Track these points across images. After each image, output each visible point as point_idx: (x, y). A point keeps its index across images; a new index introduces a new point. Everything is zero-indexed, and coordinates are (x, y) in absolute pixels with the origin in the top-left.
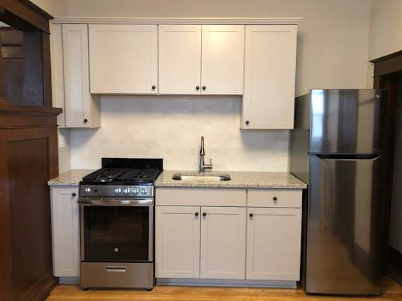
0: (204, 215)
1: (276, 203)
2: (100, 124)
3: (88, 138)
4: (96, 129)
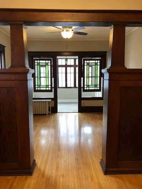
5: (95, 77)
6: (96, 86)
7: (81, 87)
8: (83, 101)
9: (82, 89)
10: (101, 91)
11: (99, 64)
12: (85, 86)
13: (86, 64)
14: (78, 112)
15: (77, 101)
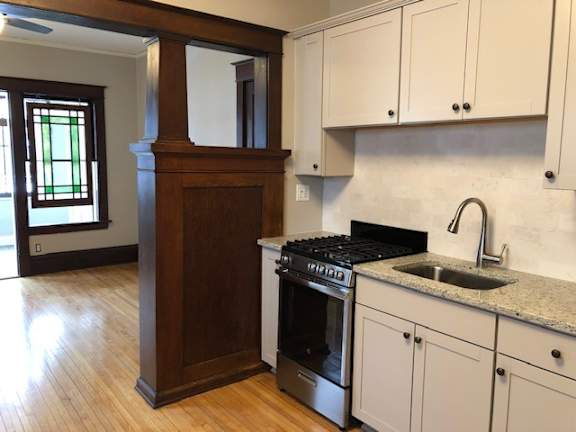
0: (418, 341)
1: (561, 364)
2: (353, 171)
3: (339, 190)
4: (348, 178)
5: (71, 161)
6: (76, 188)
7: (26, 195)
8: (33, 240)
9: (29, 199)
10: (92, 204)
11: (81, 121)
12: (41, 190)
13: (37, 119)
14: (17, 275)
15: (12, 239)
